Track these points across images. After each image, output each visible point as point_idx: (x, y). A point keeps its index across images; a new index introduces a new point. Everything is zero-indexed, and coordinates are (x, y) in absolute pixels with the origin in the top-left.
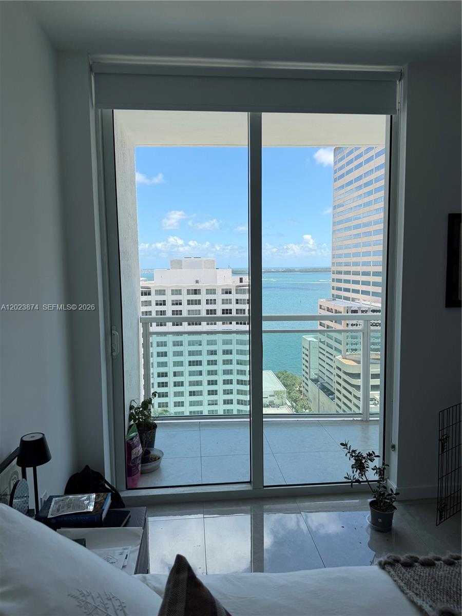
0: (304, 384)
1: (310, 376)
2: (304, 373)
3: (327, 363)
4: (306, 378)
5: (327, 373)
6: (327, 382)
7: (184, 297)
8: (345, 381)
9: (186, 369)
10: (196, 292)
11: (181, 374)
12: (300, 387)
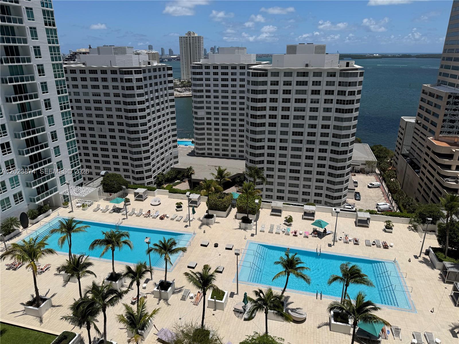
0: (395, 158)
1: (401, 152)
2: (397, 149)
3: (419, 143)
4: (398, 153)
5: (417, 151)
6: (416, 159)
7: (295, 79)
8: (432, 159)
9: (290, 137)
10: (305, 74)
11: (286, 141)
12: (391, 160)
